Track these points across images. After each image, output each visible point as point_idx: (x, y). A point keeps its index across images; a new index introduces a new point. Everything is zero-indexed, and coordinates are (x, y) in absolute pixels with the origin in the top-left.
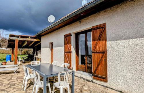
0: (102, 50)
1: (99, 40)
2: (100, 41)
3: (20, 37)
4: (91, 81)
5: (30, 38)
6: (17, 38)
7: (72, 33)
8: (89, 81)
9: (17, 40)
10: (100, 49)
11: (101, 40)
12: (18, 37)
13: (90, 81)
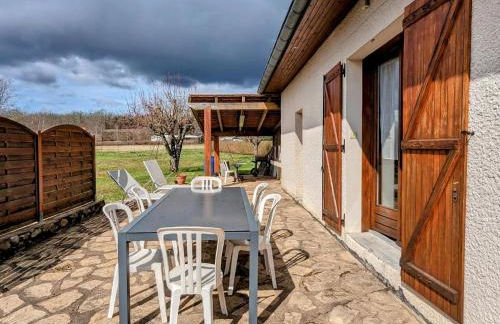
0: (443, 133)
1: (434, 79)
2: (437, 84)
3: (216, 100)
4: (397, 289)
5: (246, 101)
6: (208, 104)
7: (344, 62)
8: (389, 288)
9: (209, 111)
10: (436, 131)
11: (441, 78)
12: (211, 99)
13: (394, 291)
